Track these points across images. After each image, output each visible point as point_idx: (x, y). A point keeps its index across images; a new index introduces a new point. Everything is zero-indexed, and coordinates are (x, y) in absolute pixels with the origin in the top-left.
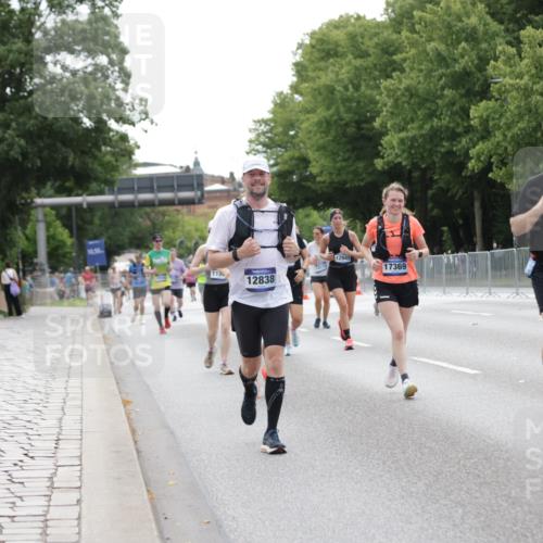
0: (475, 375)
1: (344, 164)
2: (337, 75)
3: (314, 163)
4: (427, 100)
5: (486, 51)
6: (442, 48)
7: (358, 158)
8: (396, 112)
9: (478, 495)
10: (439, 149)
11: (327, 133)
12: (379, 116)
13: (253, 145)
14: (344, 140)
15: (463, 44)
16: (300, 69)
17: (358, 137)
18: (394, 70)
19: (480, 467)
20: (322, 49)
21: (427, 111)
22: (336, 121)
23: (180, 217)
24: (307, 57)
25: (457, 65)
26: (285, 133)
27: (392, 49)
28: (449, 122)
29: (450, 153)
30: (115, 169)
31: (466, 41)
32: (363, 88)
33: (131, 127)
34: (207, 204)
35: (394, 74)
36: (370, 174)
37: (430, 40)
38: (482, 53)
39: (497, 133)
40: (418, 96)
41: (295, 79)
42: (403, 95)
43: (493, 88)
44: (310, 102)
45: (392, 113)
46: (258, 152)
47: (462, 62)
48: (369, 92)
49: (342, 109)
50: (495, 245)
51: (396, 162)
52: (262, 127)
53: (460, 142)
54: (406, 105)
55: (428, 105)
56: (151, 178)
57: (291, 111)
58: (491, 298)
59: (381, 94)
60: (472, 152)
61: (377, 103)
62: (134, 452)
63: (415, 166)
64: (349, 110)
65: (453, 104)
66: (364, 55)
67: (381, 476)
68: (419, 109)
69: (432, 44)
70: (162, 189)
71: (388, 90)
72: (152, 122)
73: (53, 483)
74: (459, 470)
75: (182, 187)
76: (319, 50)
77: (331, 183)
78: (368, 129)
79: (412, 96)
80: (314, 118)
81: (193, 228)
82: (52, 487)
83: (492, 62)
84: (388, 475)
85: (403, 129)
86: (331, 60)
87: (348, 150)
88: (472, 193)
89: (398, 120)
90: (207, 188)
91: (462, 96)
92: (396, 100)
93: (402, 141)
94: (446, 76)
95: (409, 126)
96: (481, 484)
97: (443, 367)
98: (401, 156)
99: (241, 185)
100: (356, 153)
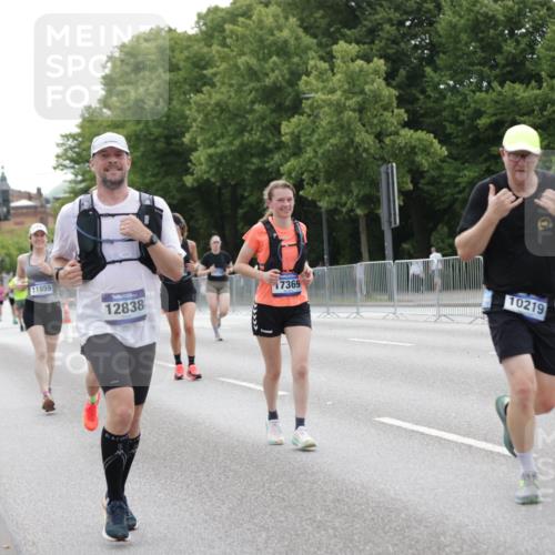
0: (283, 396)
1: (153, 179)
4: (237, 115)
5: (298, 65)
6: (253, 61)
7: (167, 174)
8: (206, 127)
10: (248, 166)
11: (136, 147)
12: (188, 131)
13: (61, 161)
14: (154, 156)
15: (275, 58)
17: (167, 152)
18: (204, 84)
19: (285, 491)
21: (237, 127)
22: (145, 136)
25: (267, 80)
27: (203, 63)
28: (261, 138)
29: (262, 170)
31: (278, 55)
34: (13, 220)
35: (205, 89)
37: (242, 54)
38: (294, 67)
39: (309, 149)
40: (229, 111)
42: (213, 110)
43: (305, 104)
45: (202, 128)
46: (65, 167)
47: (273, 76)
48: (179, 107)
51: (204, 178)
52: (70, 142)
53: (272, 159)
54: (216, 120)
55: (239, 120)
59: (191, 109)
60: (284, 169)
61: (186, 118)
63: (225, 183)
64: (159, 125)
65: (264, 119)
66: (175, 69)
68: (230, 125)
69: (244, 58)
71: (198, 105)
74: (263, 493)
78: (177, 144)
79: (222, 111)
83: (304, 78)
84: (191, 499)
85: (213, 145)
87: (157, 166)
89: (208, 135)
90: (13, 204)
91: (273, 111)
92: (206, 115)
93: (210, 157)
94: (257, 90)
95: (219, 142)
96: (285, 507)
97: (250, 388)
98: (208, 172)
99: (47, 201)
100: (164, 168)
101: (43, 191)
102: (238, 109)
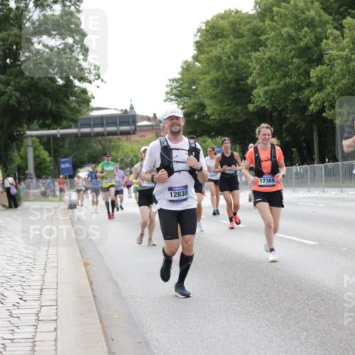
0: (315, 245)
1: (228, 108)
2: (223, 49)
3: (208, 107)
4: (281, 66)
5: (321, 33)
6: (292, 31)
7: (237, 104)
8: (262, 73)
9: (317, 324)
10: (290, 97)
11: (216, 87)
12: (250, 76)
13: (169, 96)
14: (228, 92)
15: (306, 29)
16: (199, 46)
17: (237, 90)
18: (261, 46)
19: (318, 305)
20: (213, 33)
21: (282, 73)
22: (222, 79)
23: (121, 142)
24: (204, 38)
25: (302, 43)
26: (190, 87)
27: (259, 32)
28: (297, 80)
29: (297, 100)
30: (78, 111)
31: (308, 26)
32: (240, 58)
33: (89, 84)
34: (139, 134)
35: (260, 49)
36: (244, 114)
37: (284, 26)
38: (318, 35)
39: (328, 87)
40: (276, 63)
41: (196, 52)
42: (266, 62)
43: (326, 57)
44: (206, 67)
45: (259, 74)
46: (172, 100)
47: (305, 40)
48: (244, 60)
49: (226, 72)
50: (327, 160)
51: (262, 105)
52: (175, 84)
53: (303, 93)
54: (268, 69)
55: (283, 69)
56: (102, 118)
57: (193, 73)
58: (325, 195)
59: (252, 61)
60: (312, 99)
61: (249, 67)
62: (92, 297)
63: (275, 109)
64: (231, 72)
65: (299, 68)
66: (241, 36)
67: (253, 312)
68: (277, 72)
69: (285, 29)
70: (109, 124)
71: (257, 59)
72: (102, 81)
73: (38, 317)
74: (304, 307)
75: (122, 123)
76: (211, 33)
77: (220, 120)
78: (243, 85)
79: (272, 62)
80: (208, 78)
81: (129, 150)
82: (38, 320)
83: (325, 40)
84: (258, 311)
85: (267, 84)
86: (219, 40)
87: (231, 99)
88: (312, 126)
89: (263, 79)
90: (138, 124)
91: (305, 63)
92: (262, 66)
93: (266, 92)
94: (295, 50)
95: (271, 83)
96: (318, 316)
97: (293, 240)
98: (265, 102)
99: (160, 122)
100: (236, 100)
101: (157, 116)
102: (283, 61)
